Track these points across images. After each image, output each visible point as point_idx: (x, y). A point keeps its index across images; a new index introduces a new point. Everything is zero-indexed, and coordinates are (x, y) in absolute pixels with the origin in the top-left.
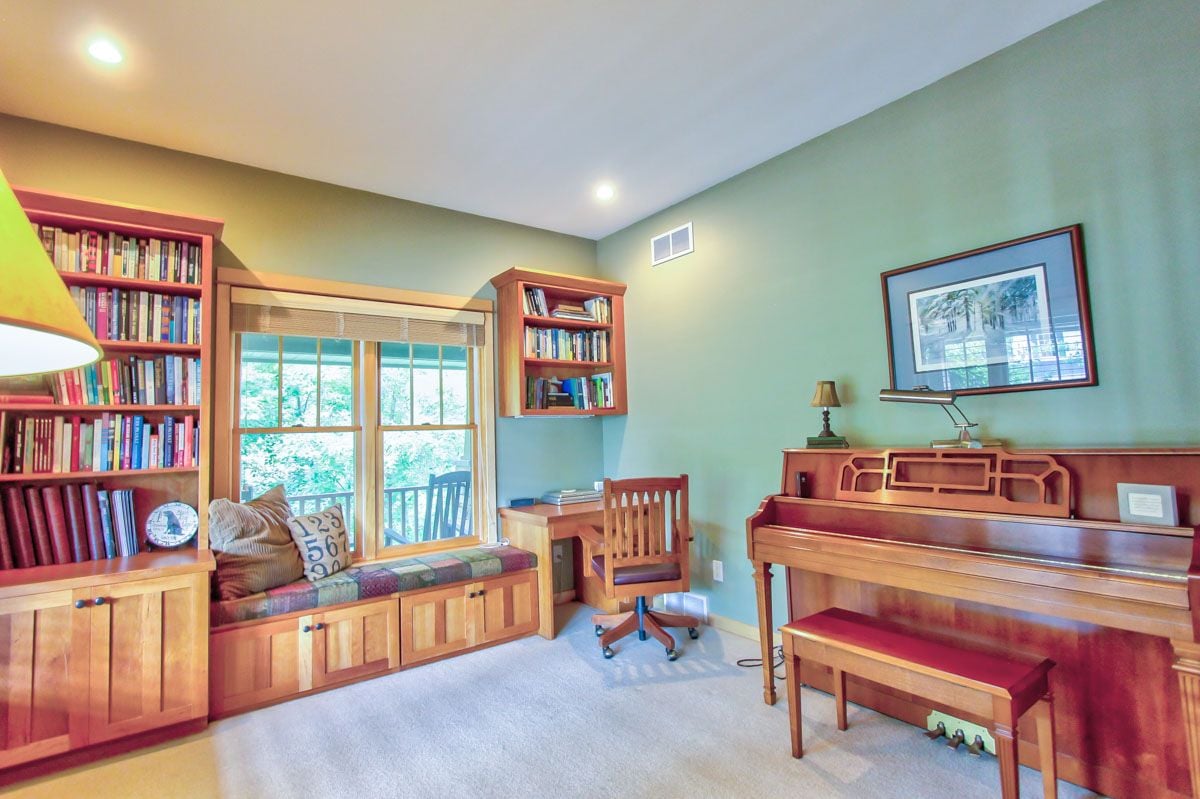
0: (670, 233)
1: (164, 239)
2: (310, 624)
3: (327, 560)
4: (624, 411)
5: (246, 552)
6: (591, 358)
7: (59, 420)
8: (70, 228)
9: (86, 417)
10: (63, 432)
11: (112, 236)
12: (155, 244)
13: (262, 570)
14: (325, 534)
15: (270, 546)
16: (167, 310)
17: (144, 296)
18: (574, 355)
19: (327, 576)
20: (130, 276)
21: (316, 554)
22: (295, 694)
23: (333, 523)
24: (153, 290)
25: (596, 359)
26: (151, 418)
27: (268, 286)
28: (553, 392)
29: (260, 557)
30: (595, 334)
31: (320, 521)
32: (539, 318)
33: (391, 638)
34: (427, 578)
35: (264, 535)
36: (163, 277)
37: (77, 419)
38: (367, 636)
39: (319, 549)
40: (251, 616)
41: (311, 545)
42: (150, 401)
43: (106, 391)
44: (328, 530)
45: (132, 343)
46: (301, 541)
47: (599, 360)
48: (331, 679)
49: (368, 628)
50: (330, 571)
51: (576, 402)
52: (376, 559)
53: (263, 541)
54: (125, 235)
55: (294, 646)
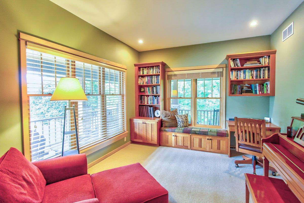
0: (287, 28)
1: (156, 66)
2: (174, 135)
3: (181, 124)
4: (273, 95)
5: (165, 120)
6: (260, 77)
7: (145, 96)
8: (145, 67)
9: (148, 96)
10: (146, 98)
11: (150, 67)
12: (155, 67)
13: (168, 123)
14: (182, 119)
15: (170, 120)
16: (156, 78)
17: (154, 76)
18: (252, 77)
19: (181, 127)
20: (152, 74)
21: (180, 123)
22: (171, 146)
23: (184, 117)
24: (155, 75)
25: (262, 78)
26: (156, 96)
27: (173, 70)
28: (245, 88)
29: (168, 121)
30: (262, 69)
31: (182, 116)
32: (238, 67)
33: (189, 142)
34: (197, 132)
35: (169, 117)
36: (156, 73)
37: (147, 96)
38: (184, 141)
39: (180, 122)
40: (165, 131)
41: (179, 121)
42: (155, 94)
43: (150, 92)
44: (183, 118)
45: (152, 84)
46: (177, 120)
47: (263, 78)
48: (177, 146)
49: (184, 139)
50: (182, 126)
51: (254, 92)
52: (195, 126)
53: (169, 118)
54: (151, 67)
55: (172, 138)
